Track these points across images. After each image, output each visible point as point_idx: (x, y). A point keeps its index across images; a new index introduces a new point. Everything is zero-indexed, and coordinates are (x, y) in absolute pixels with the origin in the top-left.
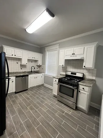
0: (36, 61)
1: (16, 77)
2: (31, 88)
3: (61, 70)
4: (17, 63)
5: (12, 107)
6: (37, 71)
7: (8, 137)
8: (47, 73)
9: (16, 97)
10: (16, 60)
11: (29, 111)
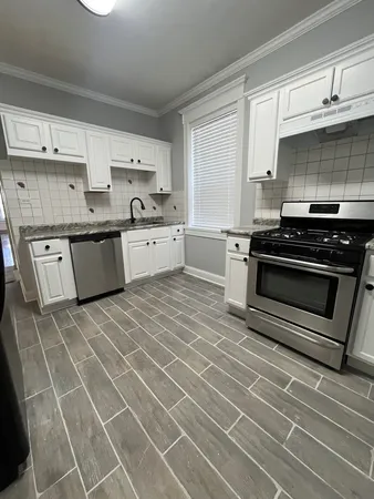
0: (146, 176)
1: (73, 239)
2: (134, 282)
3: (257, 203)
4: (72, 187)
5: (64, 354)
6: (153, 218)
7: (38, 495)
8: (194, 222)
9: (80, 318)
10: (66, 174)
11: (131, 373)
